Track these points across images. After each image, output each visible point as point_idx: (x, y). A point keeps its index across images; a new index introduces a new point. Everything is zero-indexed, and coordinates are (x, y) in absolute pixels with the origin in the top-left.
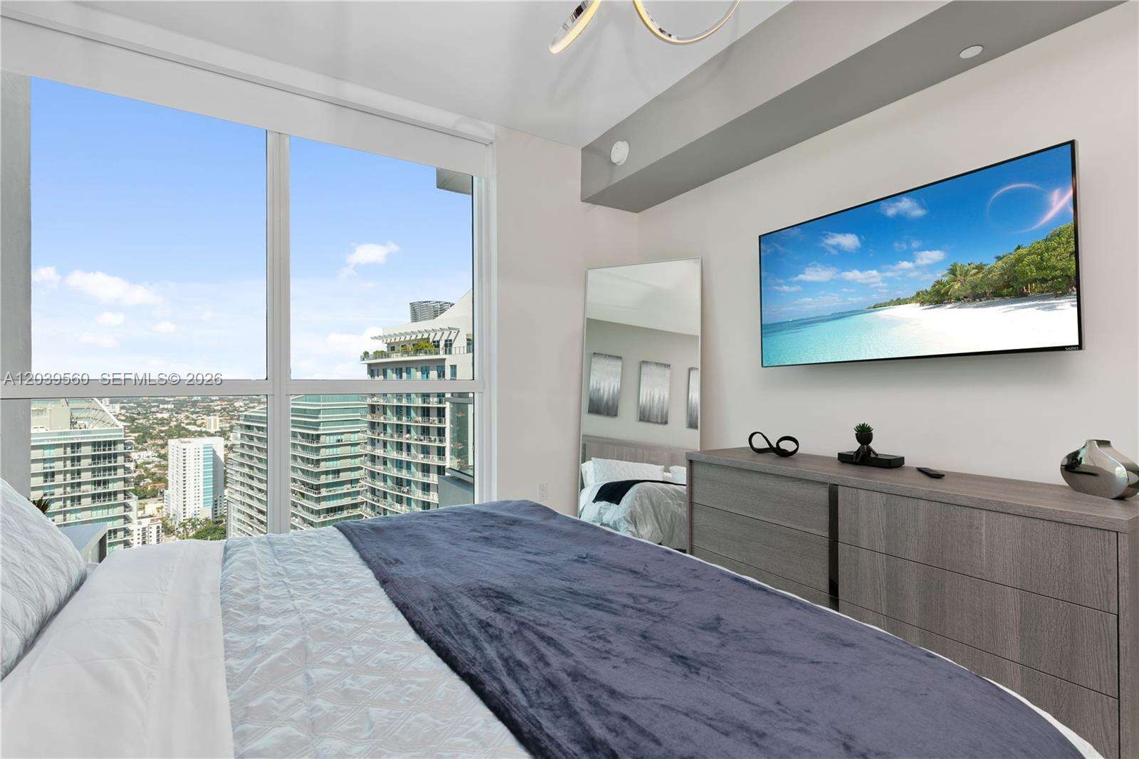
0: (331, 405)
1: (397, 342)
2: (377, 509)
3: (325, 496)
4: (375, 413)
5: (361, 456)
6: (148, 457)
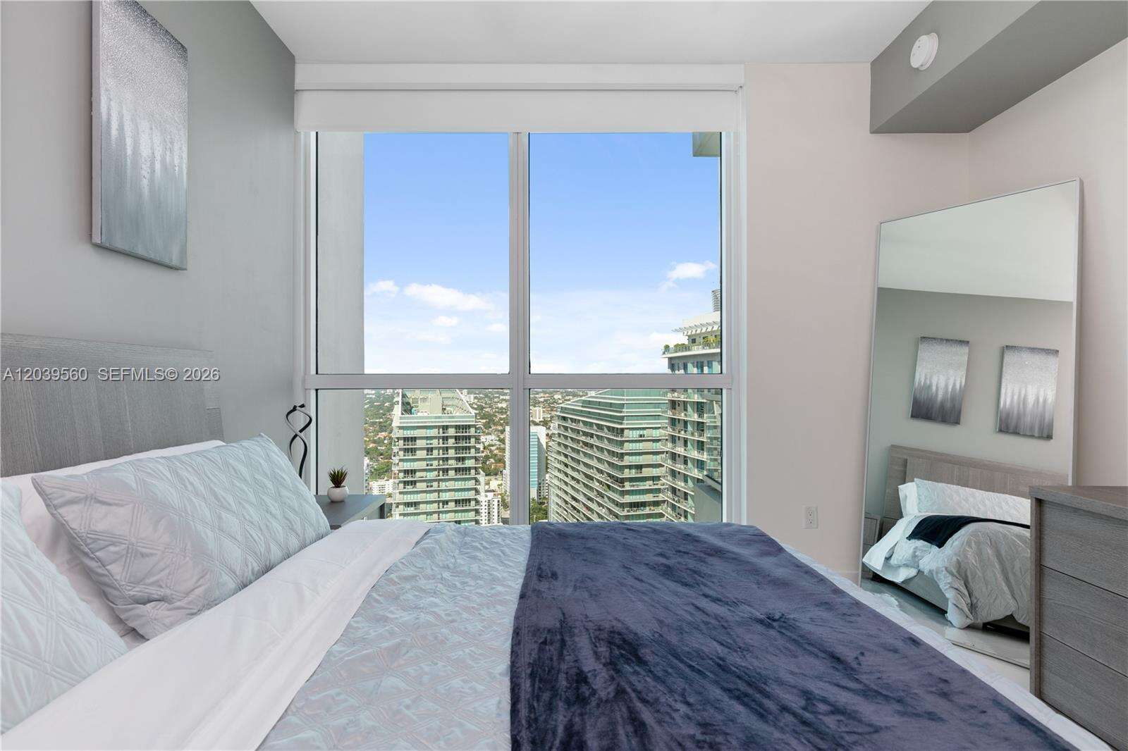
0: (634, 400)
1: (698, 334)
2: (677, 510)
3: (628, 490)
4: (675, 409)
5: (663, 453)
6: (492, 440)
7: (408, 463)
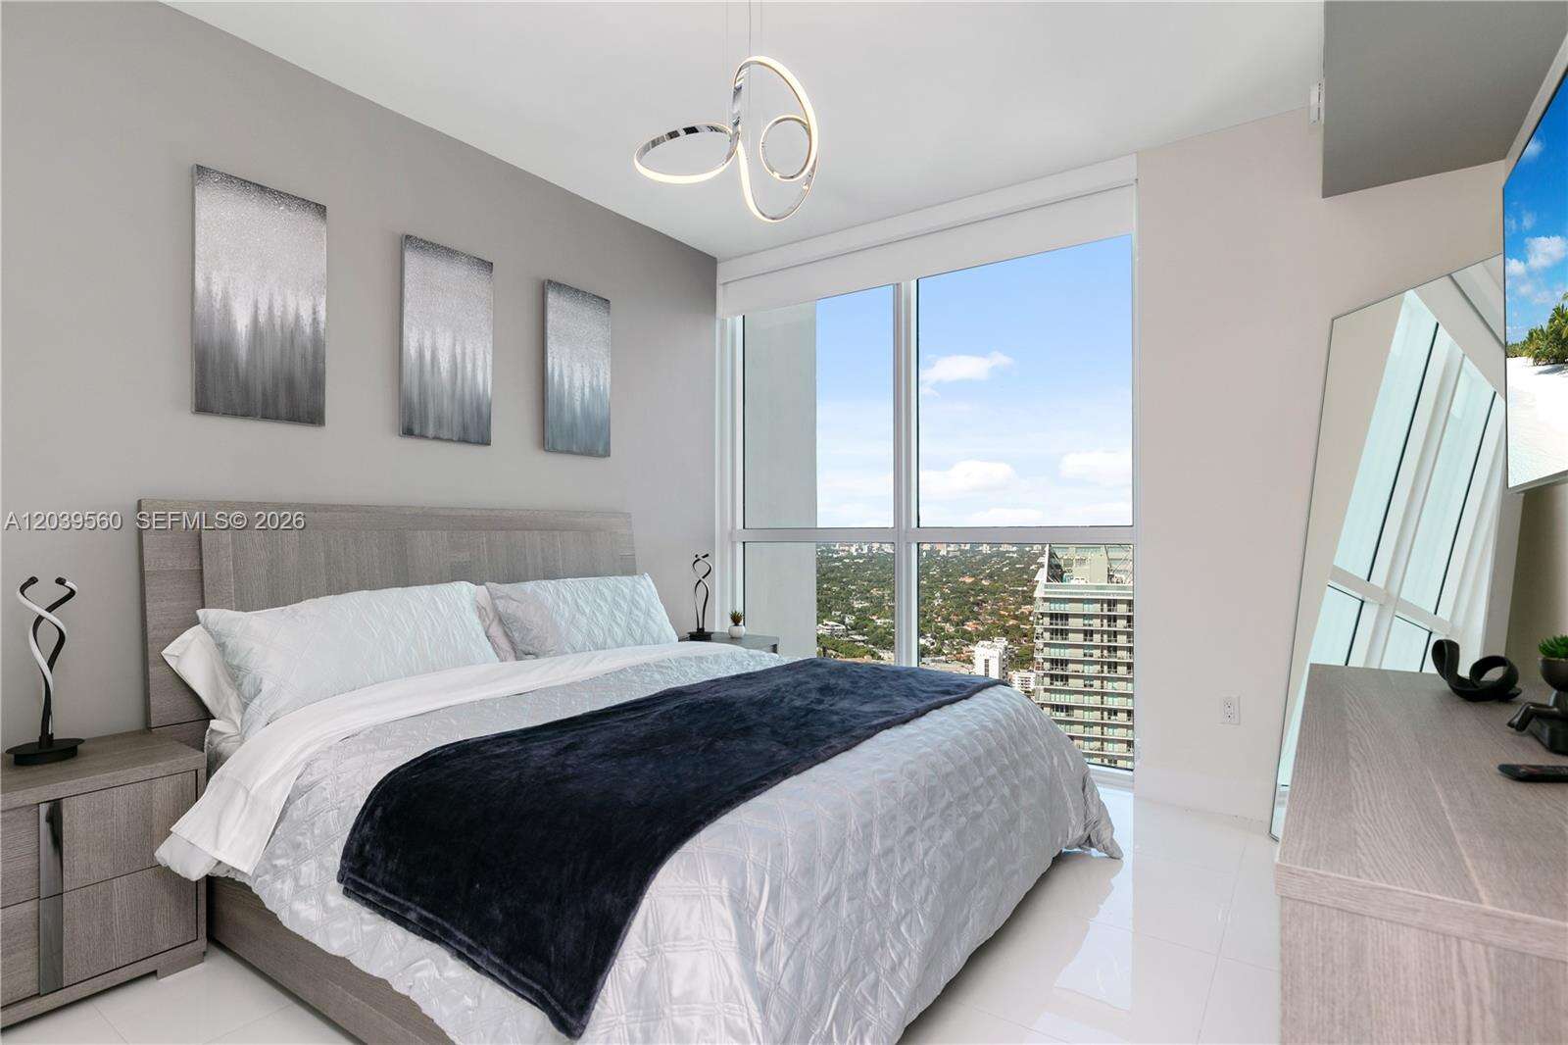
7: (1057, 650)
